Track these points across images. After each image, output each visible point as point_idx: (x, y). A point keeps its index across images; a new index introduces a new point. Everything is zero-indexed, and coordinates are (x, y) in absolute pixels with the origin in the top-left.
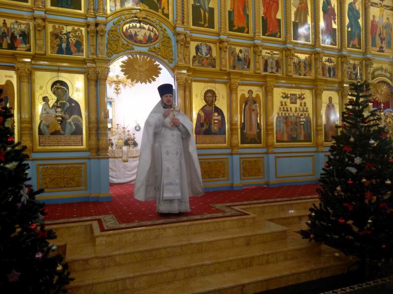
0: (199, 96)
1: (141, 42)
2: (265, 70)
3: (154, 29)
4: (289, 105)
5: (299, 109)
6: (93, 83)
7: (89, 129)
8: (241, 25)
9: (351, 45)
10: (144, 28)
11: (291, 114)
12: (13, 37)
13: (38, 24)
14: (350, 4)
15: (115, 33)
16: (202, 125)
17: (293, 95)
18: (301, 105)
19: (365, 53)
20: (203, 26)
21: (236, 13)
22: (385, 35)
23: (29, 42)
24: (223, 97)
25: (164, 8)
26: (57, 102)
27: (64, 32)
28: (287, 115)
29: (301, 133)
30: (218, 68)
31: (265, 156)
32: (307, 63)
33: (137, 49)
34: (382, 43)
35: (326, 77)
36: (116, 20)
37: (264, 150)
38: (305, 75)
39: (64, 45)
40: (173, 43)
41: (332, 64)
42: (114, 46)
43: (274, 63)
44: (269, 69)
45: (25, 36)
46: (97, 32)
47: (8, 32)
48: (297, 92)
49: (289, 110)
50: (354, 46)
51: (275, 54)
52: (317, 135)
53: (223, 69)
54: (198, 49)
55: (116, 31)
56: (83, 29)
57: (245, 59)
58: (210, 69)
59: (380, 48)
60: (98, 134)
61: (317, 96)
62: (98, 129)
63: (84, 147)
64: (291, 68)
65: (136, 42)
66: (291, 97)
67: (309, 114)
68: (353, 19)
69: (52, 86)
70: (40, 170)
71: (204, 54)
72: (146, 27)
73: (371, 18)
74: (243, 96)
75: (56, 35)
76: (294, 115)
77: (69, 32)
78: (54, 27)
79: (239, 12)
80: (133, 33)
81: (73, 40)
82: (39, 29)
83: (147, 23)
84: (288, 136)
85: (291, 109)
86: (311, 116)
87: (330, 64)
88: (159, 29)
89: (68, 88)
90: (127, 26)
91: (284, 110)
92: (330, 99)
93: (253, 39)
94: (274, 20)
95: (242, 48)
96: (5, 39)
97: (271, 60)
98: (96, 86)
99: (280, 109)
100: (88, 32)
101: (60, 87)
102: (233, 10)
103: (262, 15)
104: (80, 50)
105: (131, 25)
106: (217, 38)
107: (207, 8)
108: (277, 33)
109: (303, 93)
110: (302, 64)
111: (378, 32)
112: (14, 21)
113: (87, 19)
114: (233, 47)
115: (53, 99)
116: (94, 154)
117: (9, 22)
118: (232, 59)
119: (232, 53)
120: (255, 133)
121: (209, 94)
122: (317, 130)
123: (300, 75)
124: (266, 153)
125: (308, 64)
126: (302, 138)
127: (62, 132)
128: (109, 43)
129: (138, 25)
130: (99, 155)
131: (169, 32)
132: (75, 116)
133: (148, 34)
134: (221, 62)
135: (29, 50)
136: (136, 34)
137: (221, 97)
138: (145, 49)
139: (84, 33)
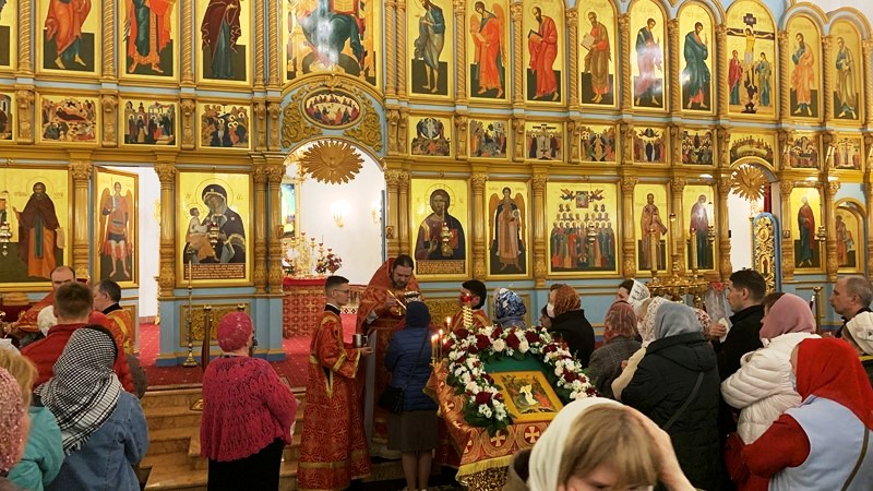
0: (422, 200)
1: (332, 123)
2: (533, 155)
3: (353, 102)
4: (575, 210)
5: (593, 216)
6: (261, 188)
7: (255, 254)
8: (492, 86)
9: (690, 105)
10: (337, 101)
11: (578, 225)
12: (152, 126)
13: (187, 108)
14: (689, 35)
15: (295, 111)
16: (427, 245)
17: (582, 193)
18: (596, 210)
19: (717, 118)
20: (429, 92)
21: (483, 68)
22: (756, 84)
23: (173, 133)
24: (461, 201)
25: (368, 69)
26: (210, 215)
27: (222, 114)
28: (571, 226)
29: (595, 256)
30: (452, 155)
31: (532, 292)
32: (607, 140)
33: (326, 133)
34: (751, 97)
35: (643, 161)
36: (295, 92)
37: (530, 284)
38: (603, 160)
39: (221, 134)
40: (382, 122)
41: (655, 138)
42: (293, 131)
43: (548, 144)
44: (539, 153)
45: (168, 123)
46: (268, 113)
47: (145, 119)
48: (589, 188)
49: (574, 217)
50: (696, 106)
51: (549, 128)
52: (625, 258)
53: (460, 157)
54: (420, 127)
55: (296, 108)
56: (248, 108)
57: (498, 140)
58: (441, 157)
59: (747, 106)
60: (267, 262)
61: (624, 193)
62: (267, 254)
63: (246, 280)
64: (578, 149)
65: (325, 123)
66: (579, 196)
67: (610, 225)
68: (694, 60)
69: (204, 194)
70: (185, 315)
71: (431, 136)
72: (341, 99)
73: (730, 56)
74: (494, 197)
75: (210, 120)
76: (582, 226)
77: (228, 115)
78: (207, 108)
79: (488, 63)
80: (321, 111)
81: (233, 125)
82: (188, 114)
83: (341, 94)
84: (572, 262)
85: (577, 216)
86: (614, 228)
87: (651, 139)
88: (360, 101)
89: (225, 195)
90: (313, 99)
91: (565, 219)
92: (650, 198)
93: (511, 106)
94: (548, 73)
95: (492, 122)
96: (141, 130)
97: (543, 138)
98: (266, 191)
99: (558, 216)
100: (255, 113)
101: (214, 194)
102: (479, 63)
103: (527, 65)
104: (243, 139)
105: (318, 98)
106: (452, 109)
107: (436, 63)
108: (553, 93)
109: (600, 189)
110: (598, 142)
111: (744, 78)
112: (153, 103)
113: (253, 93)
114: (478, 121)
115: (204, 211)
116: (262, 291)
117: (147, 105)
118: (476, 140)
119: (477, 130)
120: (515, 256)
121: (439, 197)
122: (624, 251)
123: (594, 159)
124: (533, 289)
125: (608, 143)
126: (598, 264)
127: (216, 259)
128: (285, 127)
129: (329, 97)
130: (268, 293)
131: (376, 106)
132: (236, 235)
133: (343, 111)
134: (457, 146)
135: (173, 143)
136: (325, 111)
137: (458, 200)
138: (339, 133)
139: (248, 114)
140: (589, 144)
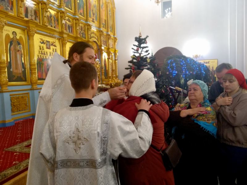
2: (27, 16)
4: (46, 50)
9: (79, 13)
11: (47, 57)
17: (48, 42)
19: (87, 20)
22: (94, 12)
28: (44, 57)
31: (30, 92)
34: (93, 16)
35: (67, 32)
37: (29, 87)
38: (55, 27)
41: (70, 23)
43: (33, 12)
44: (29, 16)
48: (51, 40)
50: (81, 14)
61: (63, 45)
74: (7, 36)
85: (47, 53)
97: (30, 9)
99: (39, 52)
109: (54, 41)
110: (53, 18)
111: (92, 9)
120: (21, 72)
123: (52, 26)
140: (49, 18)
